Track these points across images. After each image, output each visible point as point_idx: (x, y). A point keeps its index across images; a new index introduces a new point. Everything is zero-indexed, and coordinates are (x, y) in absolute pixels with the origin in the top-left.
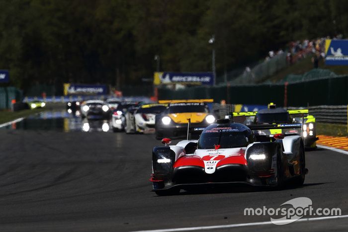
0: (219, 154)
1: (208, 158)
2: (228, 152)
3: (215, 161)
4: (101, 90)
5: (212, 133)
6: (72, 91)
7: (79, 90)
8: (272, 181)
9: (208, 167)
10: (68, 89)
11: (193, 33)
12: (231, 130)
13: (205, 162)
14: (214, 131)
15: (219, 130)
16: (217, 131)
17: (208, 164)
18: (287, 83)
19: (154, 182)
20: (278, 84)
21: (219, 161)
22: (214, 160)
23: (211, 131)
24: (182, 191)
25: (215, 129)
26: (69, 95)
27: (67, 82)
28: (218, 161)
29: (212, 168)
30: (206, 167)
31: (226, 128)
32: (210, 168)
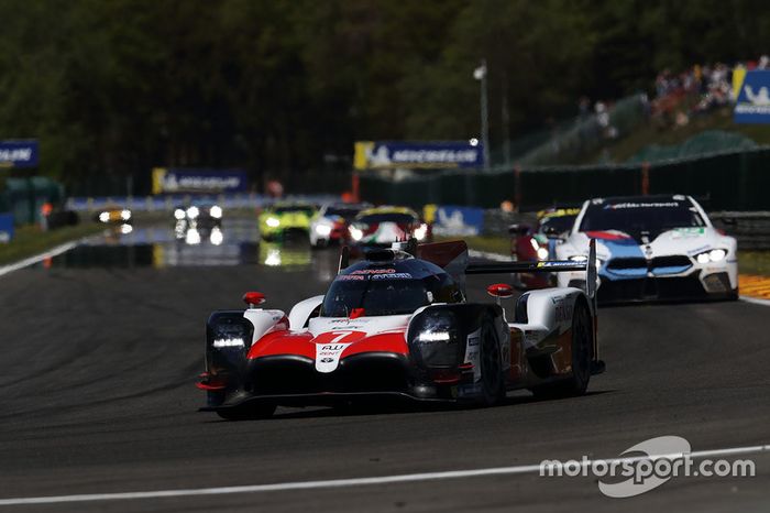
0: (354, 329)
1: (327, 338)
2: (374, 326)
3: (340, 345)
4: (233, 182)
5: (351, 282)
6: (172, 184)
7: (187, 182)
8: (467, 391)
9: (322, 357)
10: (162, 180)
11: (432, 57)
12: (392, 274)
13: (319, 347)
14: (355, 278)
15: (366, 276)
16: (362, 278)
17: (325, 351)
18: (647, 164)
19: (209, 390)
20: (624, 165)
21: (348, 345)
22: (339, 342)
23: (349, 278)
24: (280, 410)
25: (360, 272)
26: (164, 195)
27: (160, 165)
28: (346, 345)
29: (331, 361)
30: (319, 358)
31: (382, 271)
32: (327, 360)
